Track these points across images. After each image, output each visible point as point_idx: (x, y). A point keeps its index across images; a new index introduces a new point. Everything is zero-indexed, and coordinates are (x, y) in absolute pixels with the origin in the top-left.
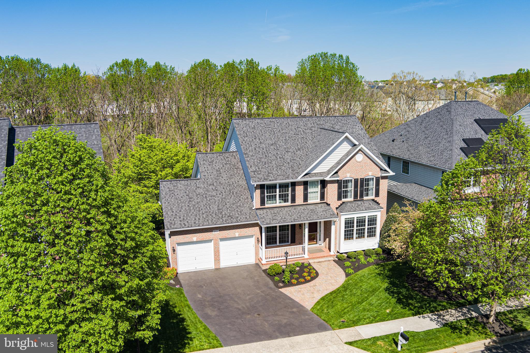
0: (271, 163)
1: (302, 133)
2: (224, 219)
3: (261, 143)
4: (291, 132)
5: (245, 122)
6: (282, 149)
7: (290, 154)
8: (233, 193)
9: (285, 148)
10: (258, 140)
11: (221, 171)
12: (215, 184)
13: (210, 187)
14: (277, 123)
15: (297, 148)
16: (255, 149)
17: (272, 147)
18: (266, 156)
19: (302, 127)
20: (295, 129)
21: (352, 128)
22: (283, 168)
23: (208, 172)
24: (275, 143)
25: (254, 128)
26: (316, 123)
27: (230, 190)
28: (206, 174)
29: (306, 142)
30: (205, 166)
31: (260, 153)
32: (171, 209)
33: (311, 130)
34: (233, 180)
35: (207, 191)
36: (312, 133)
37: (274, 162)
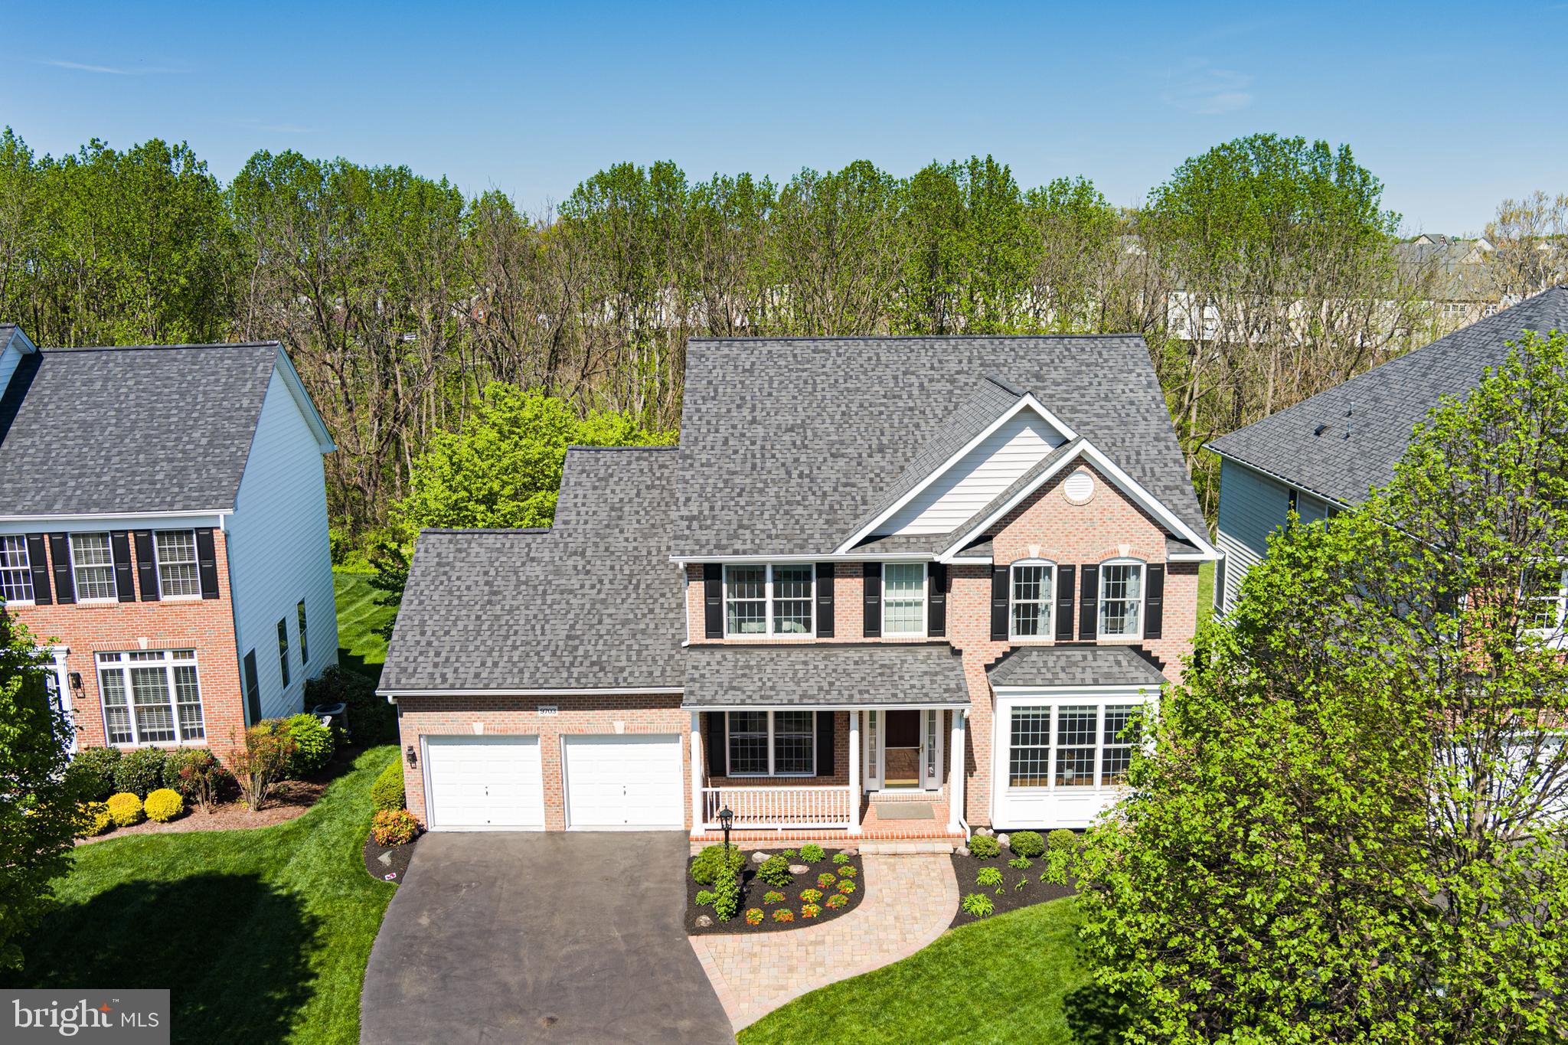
0: (761, 491)
1: (916, 392)
2: (575, 671)
3: (754, 421)
4: (877, 388)
5: (726, 351)
6: (822, 444)
7: (841, 462)
8: (637, 587)
9: (832, 444)
10: (746, 412)
11: (627, 509)
12: (589, 553)
13: (570, 562)
14: (839, 355)
15: (875, 443)
16: (726, 442)
17: (787, 438)
18: (754, 467)
19: (922, 372)
20: (895, 378)
21: (1115, 379)
22: (800, 510)
23: (583, 510)
24: (803, 425)
25: (751, 371)
26: (980, 358)
27: (631, 575)
28: (573, 517)
29: (917, 426)
30: (580, 492)
31: (738, 457)
32: (423, 623)
33: (952, 381)
34: (653, 542)
35: (557, 572)
36: (950, 392)
37: (772, 491)
